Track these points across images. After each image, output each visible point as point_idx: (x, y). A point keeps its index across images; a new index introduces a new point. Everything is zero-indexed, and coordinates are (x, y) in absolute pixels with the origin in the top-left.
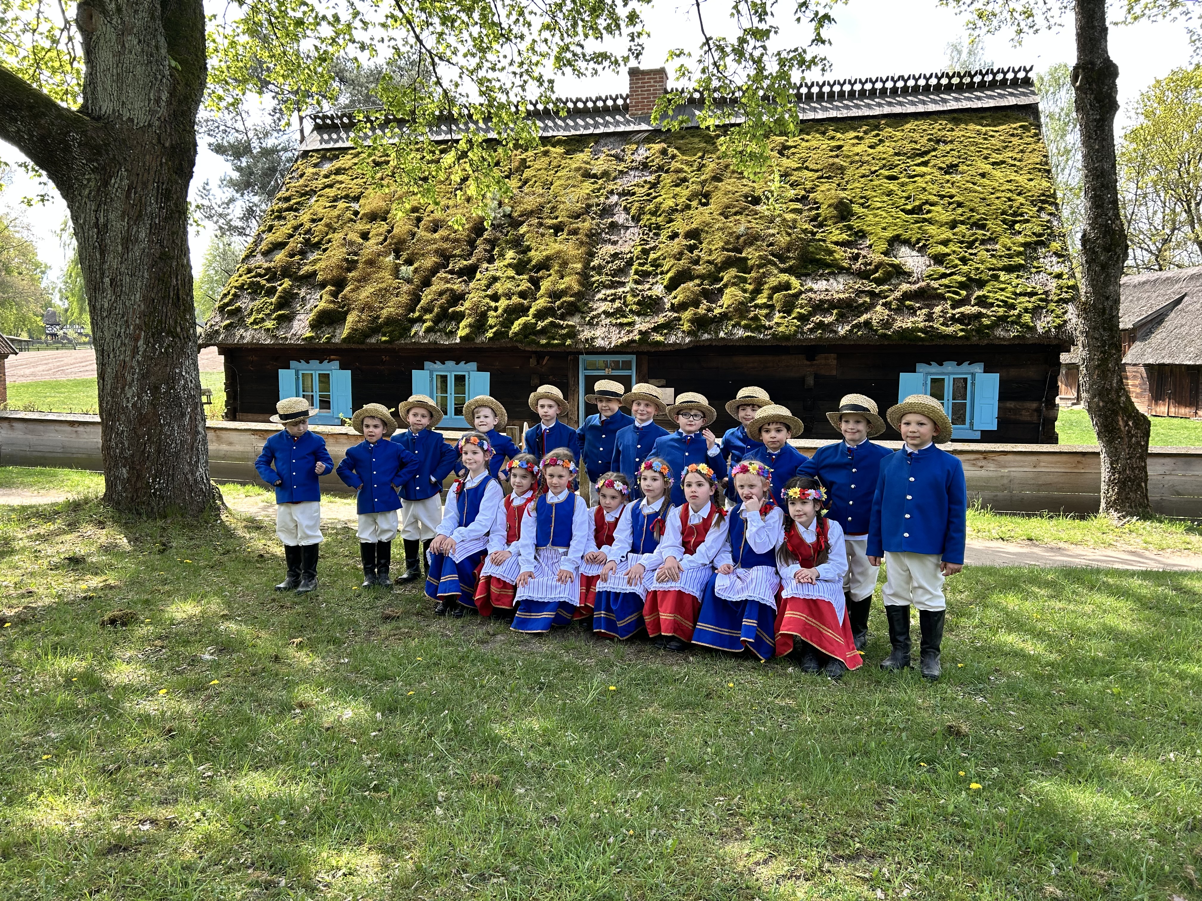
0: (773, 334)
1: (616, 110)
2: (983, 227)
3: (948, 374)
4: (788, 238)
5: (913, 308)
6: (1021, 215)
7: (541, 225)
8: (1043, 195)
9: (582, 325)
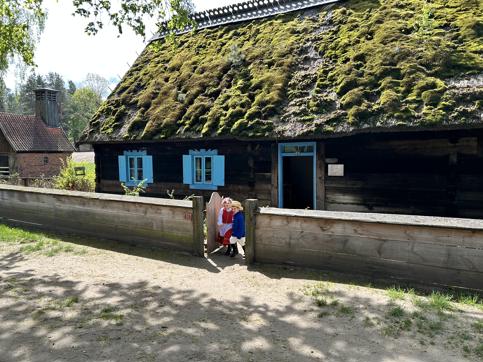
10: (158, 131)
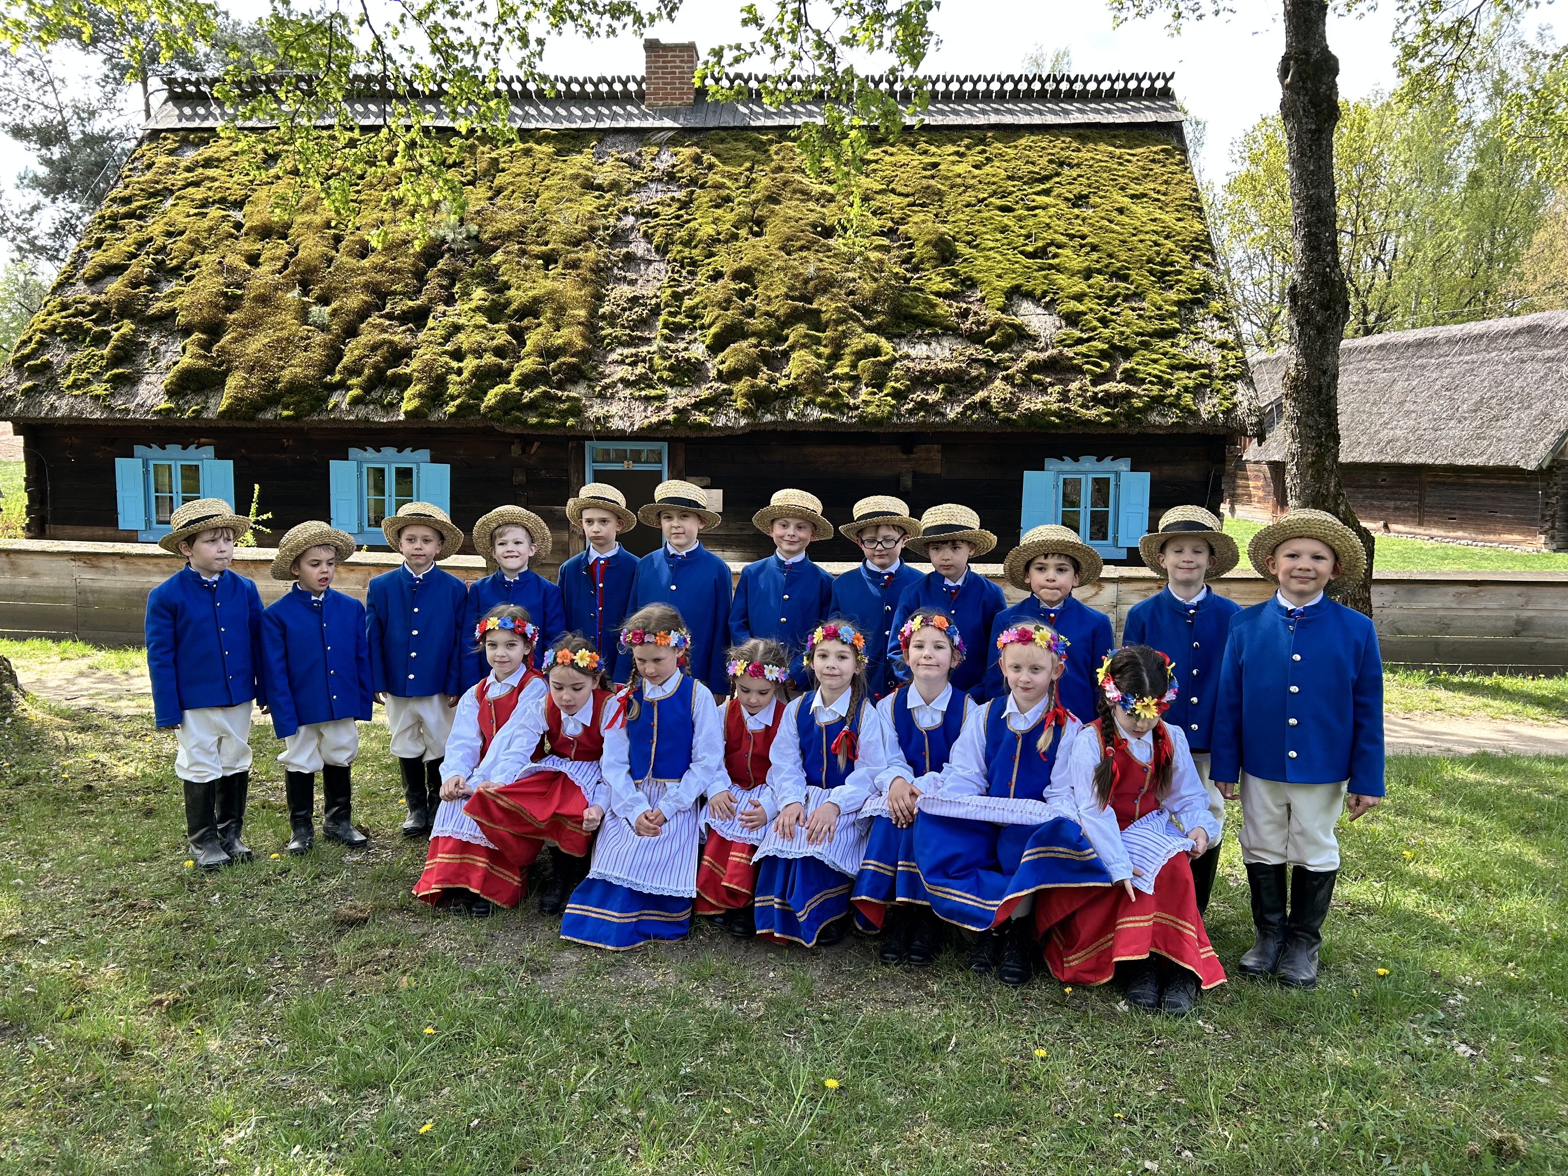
0: (860, 417)
1: (626, 98)
2: (1125, 278)
3: (1085, 473)
4: (874, 285)
5: (1042, 384)
6: (1172, 264)
7: (523, 252)
8: (1197, 240)
9: (589, 398)
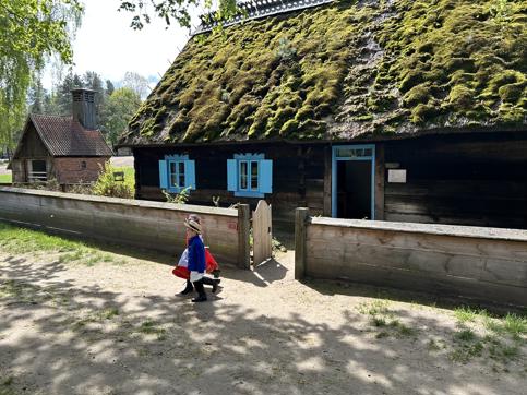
4: (514, 41)
10: (201, 134)
